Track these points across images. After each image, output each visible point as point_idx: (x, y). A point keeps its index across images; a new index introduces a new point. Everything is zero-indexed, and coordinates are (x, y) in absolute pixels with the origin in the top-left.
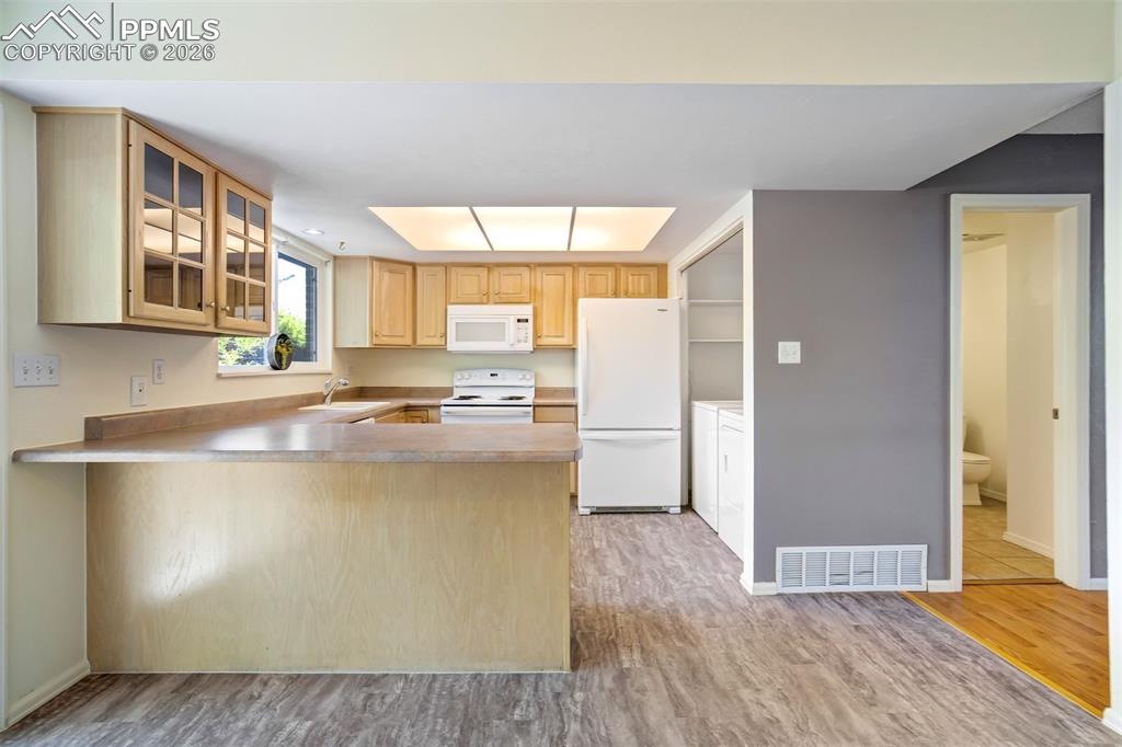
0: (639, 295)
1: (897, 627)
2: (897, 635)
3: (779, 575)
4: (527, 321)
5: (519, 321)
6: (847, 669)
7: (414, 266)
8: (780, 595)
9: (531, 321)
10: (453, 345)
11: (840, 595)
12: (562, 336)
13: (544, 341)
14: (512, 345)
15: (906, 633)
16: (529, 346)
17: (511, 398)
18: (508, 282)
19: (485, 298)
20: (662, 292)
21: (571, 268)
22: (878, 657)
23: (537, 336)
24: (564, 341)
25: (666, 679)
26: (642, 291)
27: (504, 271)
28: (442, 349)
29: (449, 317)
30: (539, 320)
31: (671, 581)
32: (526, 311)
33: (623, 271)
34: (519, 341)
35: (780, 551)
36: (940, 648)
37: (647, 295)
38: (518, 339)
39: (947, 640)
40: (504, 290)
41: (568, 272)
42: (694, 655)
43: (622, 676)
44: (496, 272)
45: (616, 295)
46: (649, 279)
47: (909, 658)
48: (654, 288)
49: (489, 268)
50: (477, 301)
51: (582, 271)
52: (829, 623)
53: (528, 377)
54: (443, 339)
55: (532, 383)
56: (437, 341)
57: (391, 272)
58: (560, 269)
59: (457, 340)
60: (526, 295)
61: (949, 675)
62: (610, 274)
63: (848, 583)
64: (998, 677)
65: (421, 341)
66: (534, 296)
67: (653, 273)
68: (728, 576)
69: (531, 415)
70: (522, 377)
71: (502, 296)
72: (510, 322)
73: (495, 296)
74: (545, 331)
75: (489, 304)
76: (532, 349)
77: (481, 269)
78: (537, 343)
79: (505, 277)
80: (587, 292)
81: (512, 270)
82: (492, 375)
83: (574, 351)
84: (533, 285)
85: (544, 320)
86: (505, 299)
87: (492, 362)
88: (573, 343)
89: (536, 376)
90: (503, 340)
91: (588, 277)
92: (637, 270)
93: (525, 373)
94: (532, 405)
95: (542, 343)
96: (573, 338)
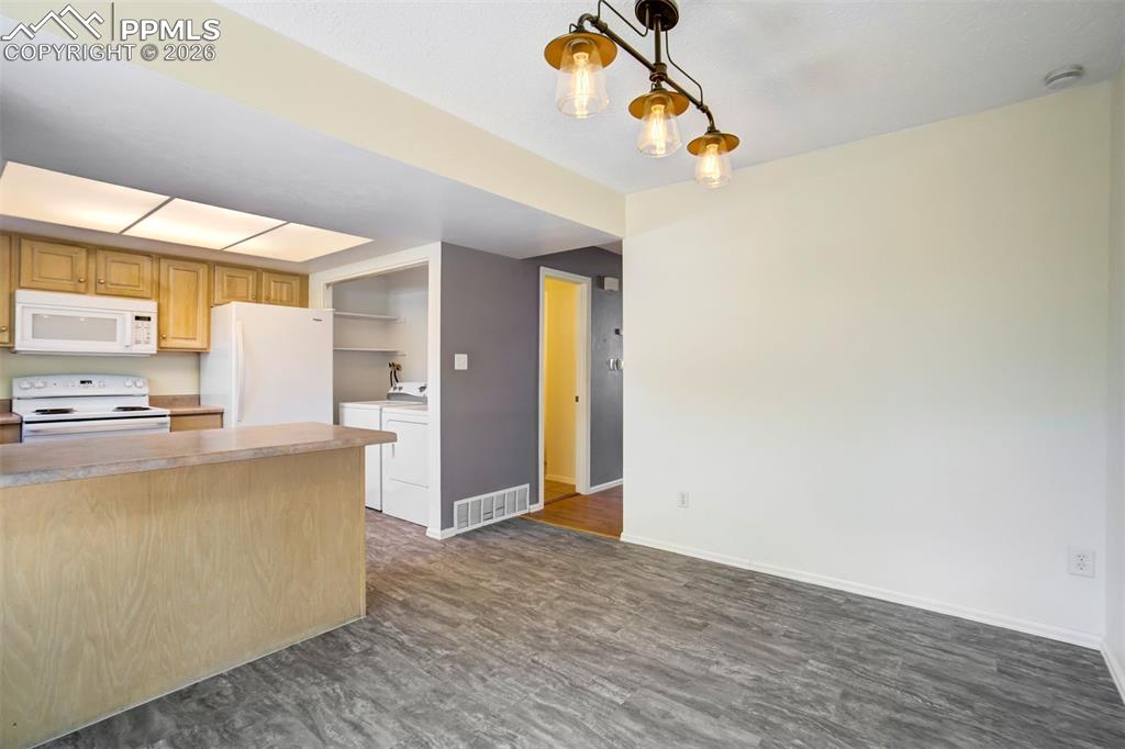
0: (281, 303)
1: (530, 532)
2: (531, 536)
3: (456, 522)
4: (149, 319)
5: (137, 318)
6: (521, 557)
8: (458, 536)
9: (154, 319)
10: (26, 343)
11: (490, 526)
12: (194, 339)
13: (170, 343)
14: (127, 346)
15: (535, 534)
16: (152, 348)
17: (126, 409)
18: (118, 272)
19: (79, 286)
20: (303, 302)
21: (205, 266)
22: (530, 547)
23: (160, 337)
24: (197, 344)
25: (433, 595)
26: (284, 299)
28: (8, 349)
29: (18, 308)
30: (163, 319)
31: (378, 548)
32: (149, 308)
33: (264, 276)
34: (138, 342)
35: (456, 504)
36: (553, 535)
37: (289, 303)
38: (136, 339)
39: (553, 531)
40: (114, 280)
41: (203, 270)
42: (438, 579)
43: (404, 604)
44: (101, 256)
45: (257, 300)
46: (292, 288)
47: (543, 543)
48: (296, 296)
49: (88, 251)
50: (71, 288)
51: (219, 272)
52: (496, 540)
53: (139, 384)
54: (6, 334)
55: (145, 390)
58: (192, 265)
59: (34, 337)
60: (146, 290)
61: (562, 544)
62: (251, 278)
63: (492, 518)
64: (580, 538)
66: (158, 290)
67: (296, 283)
68: (415, 534)
69: (169, 425)
70: (129, 383)
71: (109, 286)
72: (124, 321)
73: (99, 285)
74: (171, 331)
75: (91, 295)
76: (155, 352)
77: (76, 249)
78: (163, 345)
79: (115, 264)
80: (225, 295)
81: (124, 257)
82: (83, 382)
83: (198, 354)
84: (155, 277)
85: (171, 320)
86: (114, 289)
87: (87, 367)
88: (205, 346)
89: (150, 382)
90: (115, 340)
91: (225, 278)
92: (279, 278)
93: (134, 379)
94: (170, 416)
95: (168, 346)
96: (205, 341)
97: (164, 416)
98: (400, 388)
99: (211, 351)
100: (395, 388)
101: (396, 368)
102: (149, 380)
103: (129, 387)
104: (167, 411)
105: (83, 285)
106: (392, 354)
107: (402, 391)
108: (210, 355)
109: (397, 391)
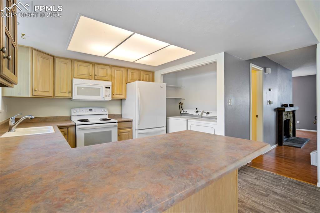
4: (109, 88)
5: (106, 88)
7: (54, 58)
9: (111, 88)
10: (75, 97)
12: (122, 95)
13: (115, 96)
14: (103, 97)
18: (101, 72)
19: (90, 77)
23: (113, 94)
26: (148, 80)
27: (98, 66)
28: (70, 99)
29: (74, 84)
30: (113, 88)
32: (109, 84)
33: (142, 72)
34: (106, 96)
38: (105, 95)
40: (100, 75)
41: (124, 70)
44: (96, 66)
46: (150, 76)
48: (151, 79)
49: (92, 65)
50: (88, 78)
51: (129, 71)
53: (105, 110)
54: (70, 94)
55: (107, 113)
56: (67, 95)
57: (43, 58)
58: (121, 69)
59: (78, 95)
60: (108, 78)
65: (57, 94)
66: (112, 79)
67: (151, 74)
69: (117, 126)
70: (103, 110)
71: (98, 77)
72: (103, 88)
73: (95, 77)
74: (115, 92)
75: (93, 80)
76: (111, 99)
77: (89, 64)
78: (113, 97)
79: (99, 69)
80: (131, 79)
81: (103, 66)
82: (90, 110)
83: (121, 100)
84: (111, 74)
85: (115, 88)
86: (100, 78)
87: (91, 105)
88: (125, 97)
89: (108, 110)
90: (100, 95)
91: (131, 73)
92: (146, 73)
93: (104, 109)
94: (117, 122)
95: (115, 97)
96: (125, 96)
97: (115, 122)
98: (186, 112)
99: (127, 99)
100: (184, 112)
101: (181, 104)
102: (108, 109)
103: (103, 111)
104: (116, 121)
105: (91, 76)
106: (180, 99)
107: (187, 113)
108: (126, 100)
109: (185, 113)
